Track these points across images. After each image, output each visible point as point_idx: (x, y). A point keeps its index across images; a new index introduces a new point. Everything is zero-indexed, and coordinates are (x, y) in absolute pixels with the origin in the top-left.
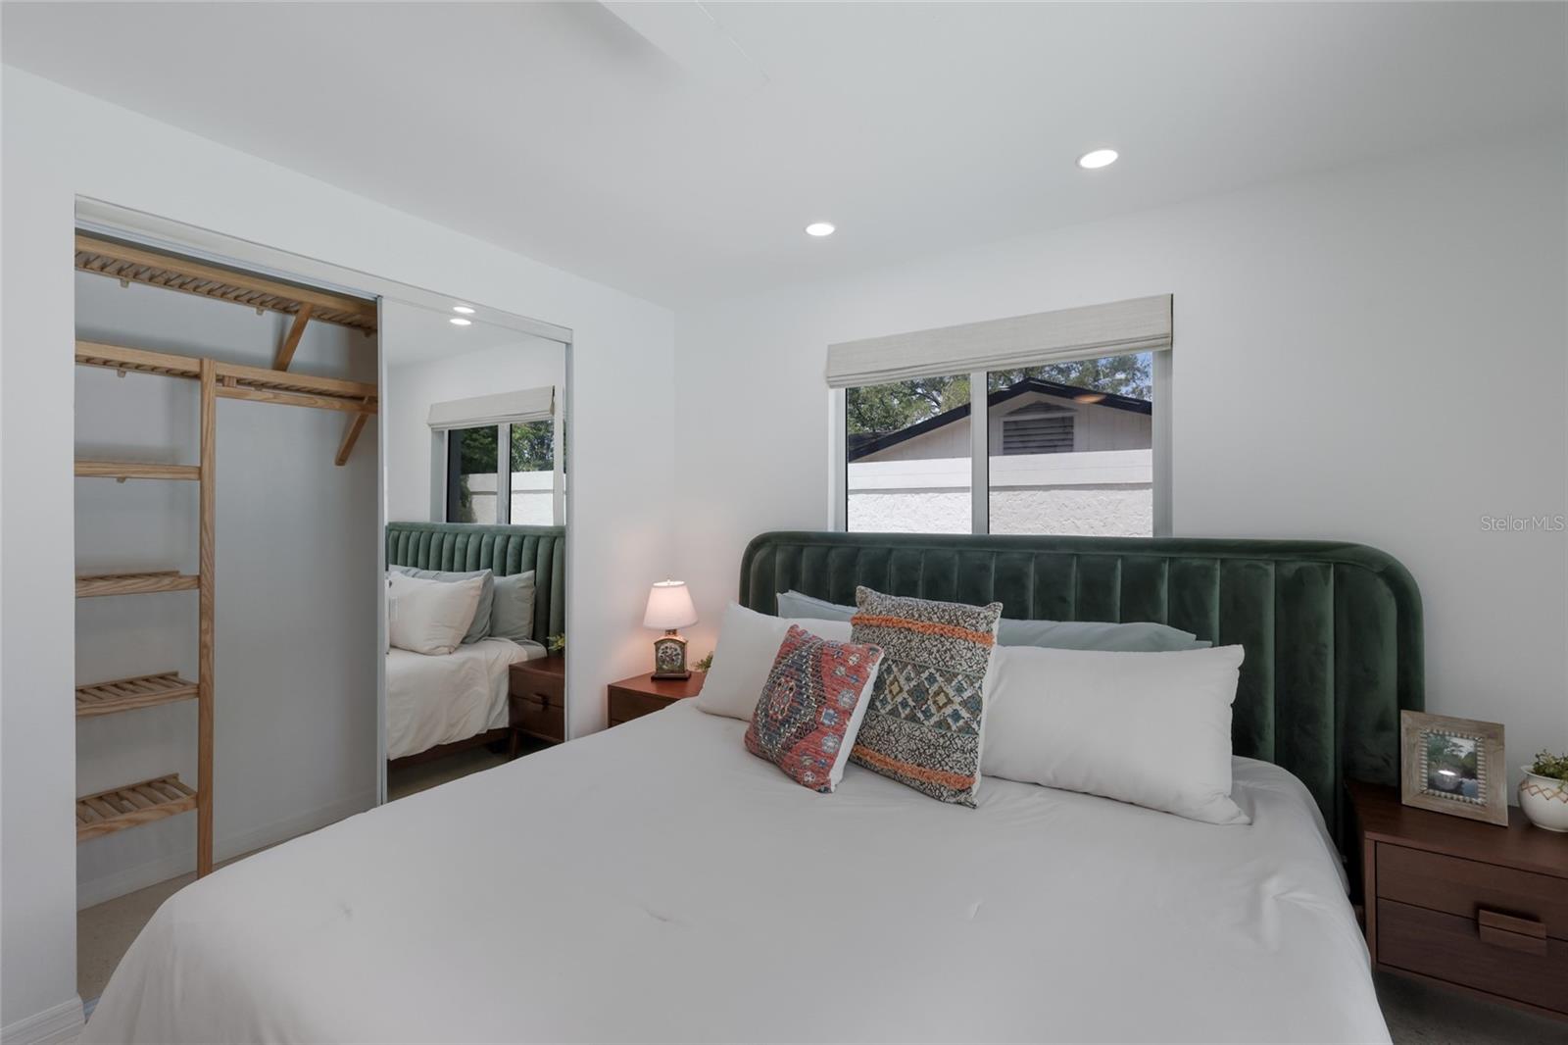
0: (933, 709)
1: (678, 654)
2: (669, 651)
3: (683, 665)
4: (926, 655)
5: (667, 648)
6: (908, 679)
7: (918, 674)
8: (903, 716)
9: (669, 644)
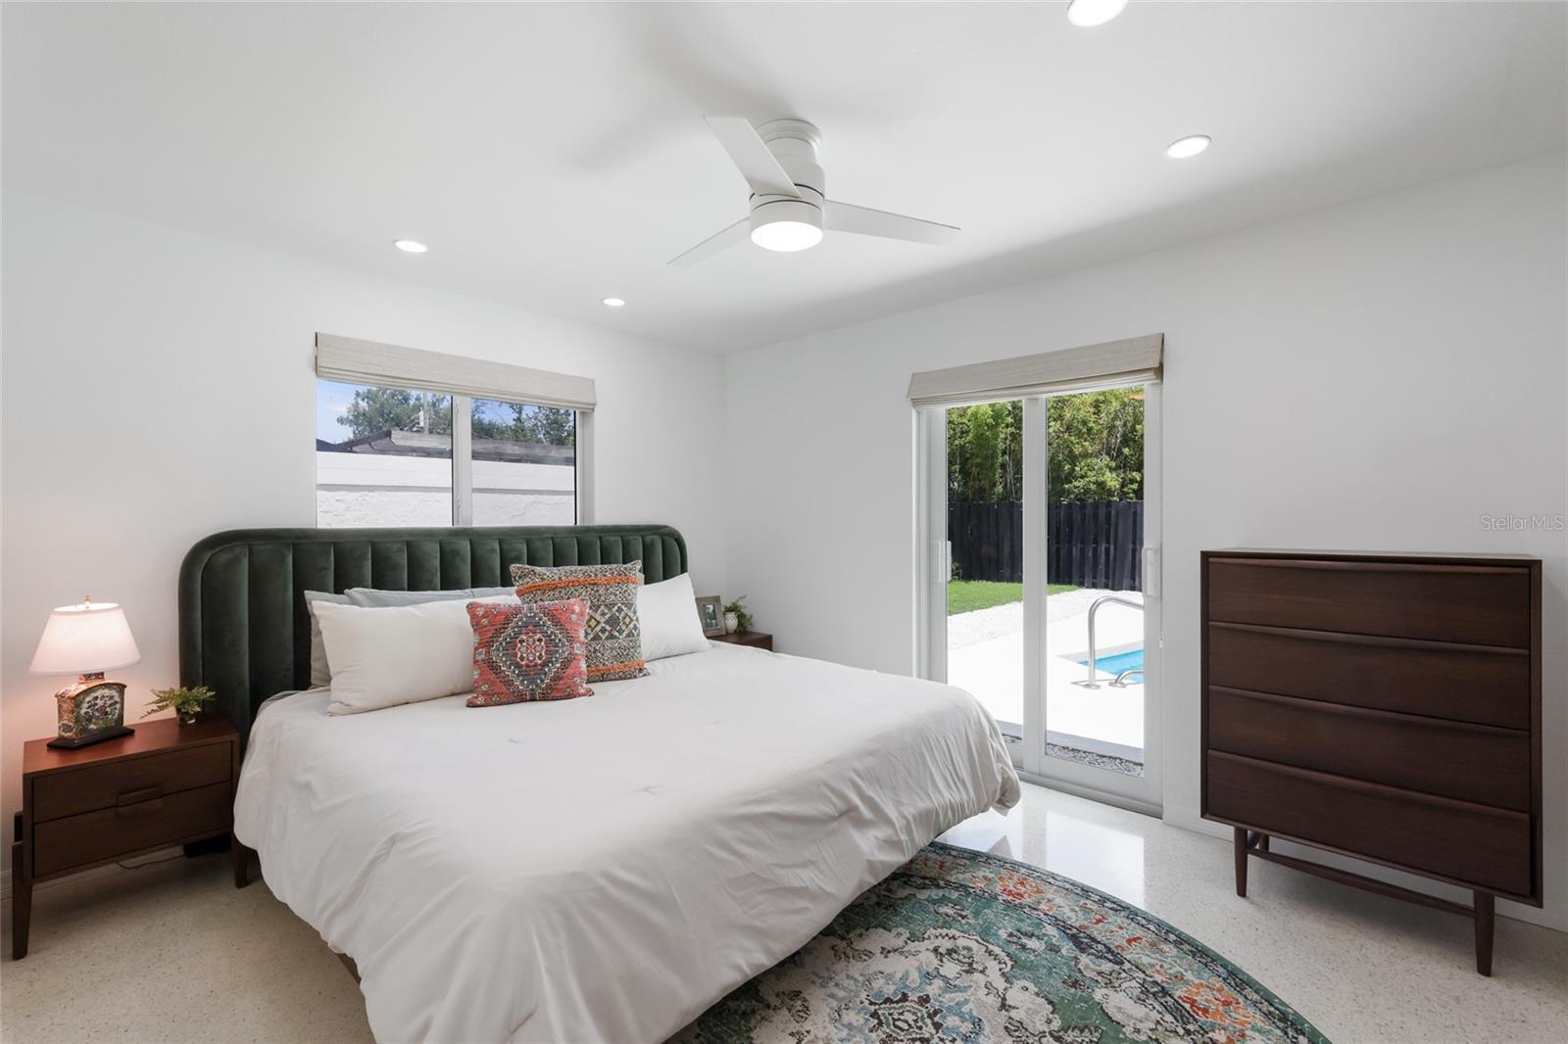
0: (624, 628)
1: (116, 702)
2: (100, 702)
3: (121, 717)
4: (613, 597)
5: (96, 698)
6: (603, 614)
7: (610, 609)
8: (604, 638)
9: (99, 693)
